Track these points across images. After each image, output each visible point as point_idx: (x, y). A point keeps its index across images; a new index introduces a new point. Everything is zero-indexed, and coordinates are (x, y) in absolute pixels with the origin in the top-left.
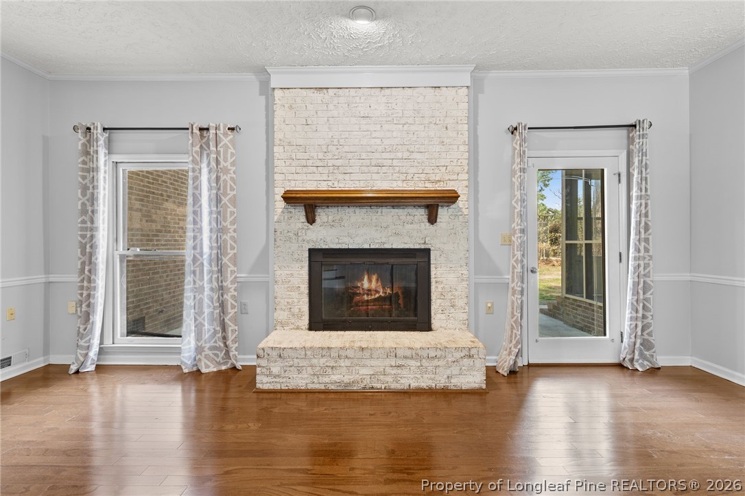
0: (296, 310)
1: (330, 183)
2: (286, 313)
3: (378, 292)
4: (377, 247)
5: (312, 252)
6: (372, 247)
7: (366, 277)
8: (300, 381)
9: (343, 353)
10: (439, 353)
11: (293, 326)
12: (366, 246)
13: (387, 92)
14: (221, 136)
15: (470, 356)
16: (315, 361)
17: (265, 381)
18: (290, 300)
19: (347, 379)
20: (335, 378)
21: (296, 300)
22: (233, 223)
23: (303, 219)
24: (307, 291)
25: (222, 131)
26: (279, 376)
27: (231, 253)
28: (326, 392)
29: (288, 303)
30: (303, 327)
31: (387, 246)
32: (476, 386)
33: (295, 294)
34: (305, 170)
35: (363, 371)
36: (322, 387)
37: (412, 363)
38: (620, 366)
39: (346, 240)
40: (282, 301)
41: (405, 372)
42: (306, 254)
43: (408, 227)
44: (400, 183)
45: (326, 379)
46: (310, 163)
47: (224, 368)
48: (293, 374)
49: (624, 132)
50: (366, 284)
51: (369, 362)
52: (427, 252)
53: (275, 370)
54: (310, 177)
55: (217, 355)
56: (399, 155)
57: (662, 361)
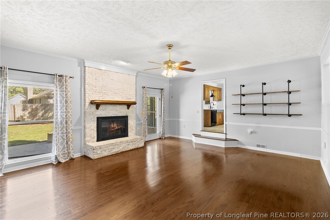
0: (92, 136)
1: (103, 98)
2: (89, 138)
3: (116, 128)
4: (115, 116)
5: (98, 118)
6: (114, 116)
7: (112, 124)
8: (106, 154)
9: (116, 144)
10: (136, 140)
11: (92, 141)
12: (113, 116)
13: (118, 74)
14: (68, 79)
15: (142, 140)
16: (109, 147)
17: (96, 156)
18: (91, 134)
19: (117, 150)
20: (114, 151)
21: (92, 133)
22: (71, 110)
23: (95, 108)
24: (96, 130)
25: (68, 78)
26: (100, 154)
27: (70, 119)
28: (112, 155)
29: (90, 134)
30: (95, 141)
31: (118, 115)
32: (143, 146)
33: (92, 131)
34: (95, 93)
35: (121, 148)
36: (111, 154)
37: (131, 143)
38: (160, 138)
39: (107, 114)
40: (88, 134)
41: (129, 146)
42: (96, 119)
43: (123, 110)
44: (121, 99)
45: (112, 152)
46: (97, 91)
47: (67, 160)
48: (104, 152)
49: (160, 90)
50: (112, 126)
51: (122, 145)
52: (127, 117)
53: (99, 152)
54: (97, 95)
55: (65, 156)
56: (121, 91)
57: (166, 136)
